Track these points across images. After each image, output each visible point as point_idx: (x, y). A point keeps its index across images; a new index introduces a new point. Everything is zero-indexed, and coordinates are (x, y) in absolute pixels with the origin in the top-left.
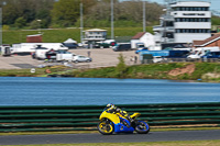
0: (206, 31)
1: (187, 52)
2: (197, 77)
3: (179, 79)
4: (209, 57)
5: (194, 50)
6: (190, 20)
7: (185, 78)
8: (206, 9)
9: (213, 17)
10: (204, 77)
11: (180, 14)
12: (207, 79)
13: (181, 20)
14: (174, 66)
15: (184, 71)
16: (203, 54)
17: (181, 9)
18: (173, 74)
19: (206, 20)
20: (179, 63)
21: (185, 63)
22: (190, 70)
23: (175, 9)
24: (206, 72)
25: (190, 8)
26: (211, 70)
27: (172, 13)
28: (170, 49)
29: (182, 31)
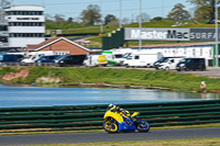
0: (40, 35)
1: (21, 56)
2: (31, 82)
3: (13, 83)
4: (43, 61)
5: (28, 54)
6: (24, 24)
7: (19, 83)
8: (40, 13)
9: (47, 21)
10: (38, 81)
11: (14, 18)
12: (41, 84)
13: (15, 24)
14: (8, 70)
15: (18, 75)
16: (37, 58)
17: (15, 13)
18: (8, 78)
19: (40, 24)
20: (13, 67)
21: (19, 67)
22: (24, 74)
23: (9, 13)
24: (40, 76)
25: (24, 13)
26: (45, 74)
27: (6, 17)
28: (5, 53)
29: (15, 35)
